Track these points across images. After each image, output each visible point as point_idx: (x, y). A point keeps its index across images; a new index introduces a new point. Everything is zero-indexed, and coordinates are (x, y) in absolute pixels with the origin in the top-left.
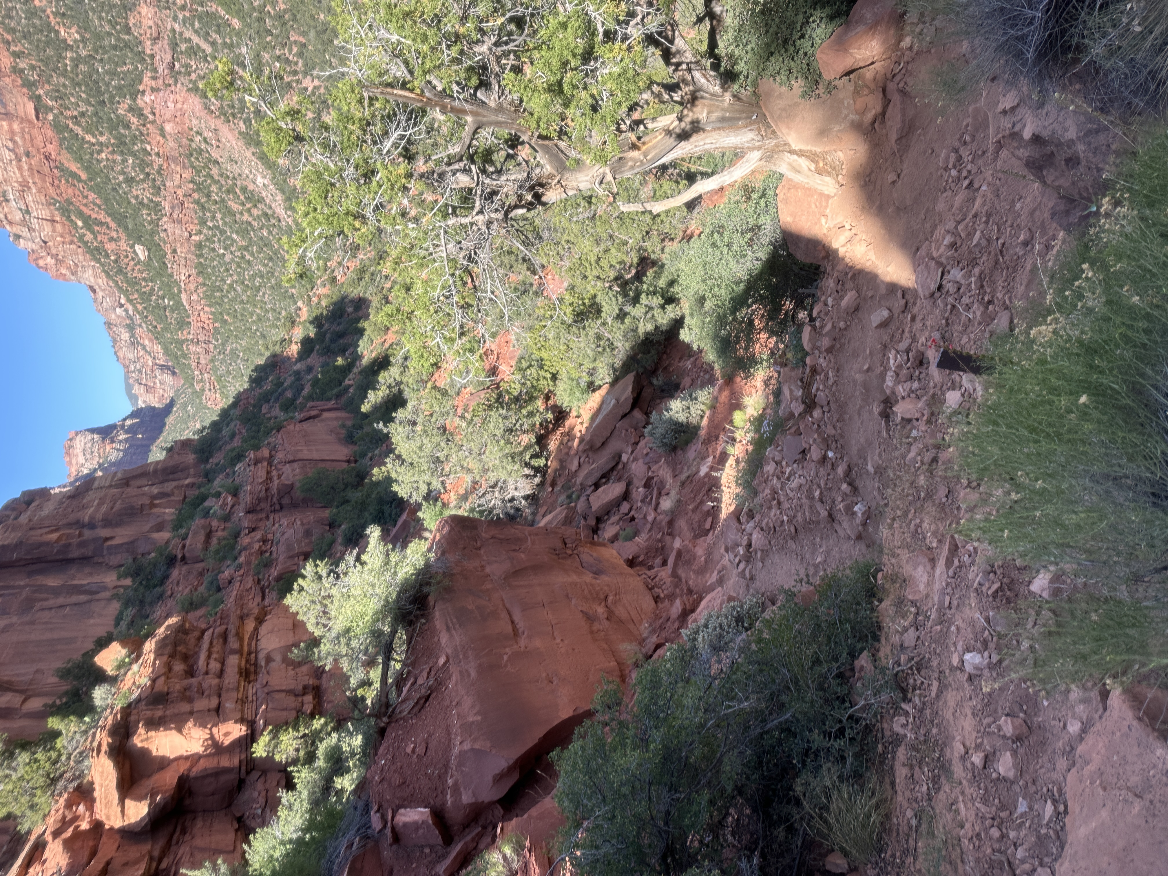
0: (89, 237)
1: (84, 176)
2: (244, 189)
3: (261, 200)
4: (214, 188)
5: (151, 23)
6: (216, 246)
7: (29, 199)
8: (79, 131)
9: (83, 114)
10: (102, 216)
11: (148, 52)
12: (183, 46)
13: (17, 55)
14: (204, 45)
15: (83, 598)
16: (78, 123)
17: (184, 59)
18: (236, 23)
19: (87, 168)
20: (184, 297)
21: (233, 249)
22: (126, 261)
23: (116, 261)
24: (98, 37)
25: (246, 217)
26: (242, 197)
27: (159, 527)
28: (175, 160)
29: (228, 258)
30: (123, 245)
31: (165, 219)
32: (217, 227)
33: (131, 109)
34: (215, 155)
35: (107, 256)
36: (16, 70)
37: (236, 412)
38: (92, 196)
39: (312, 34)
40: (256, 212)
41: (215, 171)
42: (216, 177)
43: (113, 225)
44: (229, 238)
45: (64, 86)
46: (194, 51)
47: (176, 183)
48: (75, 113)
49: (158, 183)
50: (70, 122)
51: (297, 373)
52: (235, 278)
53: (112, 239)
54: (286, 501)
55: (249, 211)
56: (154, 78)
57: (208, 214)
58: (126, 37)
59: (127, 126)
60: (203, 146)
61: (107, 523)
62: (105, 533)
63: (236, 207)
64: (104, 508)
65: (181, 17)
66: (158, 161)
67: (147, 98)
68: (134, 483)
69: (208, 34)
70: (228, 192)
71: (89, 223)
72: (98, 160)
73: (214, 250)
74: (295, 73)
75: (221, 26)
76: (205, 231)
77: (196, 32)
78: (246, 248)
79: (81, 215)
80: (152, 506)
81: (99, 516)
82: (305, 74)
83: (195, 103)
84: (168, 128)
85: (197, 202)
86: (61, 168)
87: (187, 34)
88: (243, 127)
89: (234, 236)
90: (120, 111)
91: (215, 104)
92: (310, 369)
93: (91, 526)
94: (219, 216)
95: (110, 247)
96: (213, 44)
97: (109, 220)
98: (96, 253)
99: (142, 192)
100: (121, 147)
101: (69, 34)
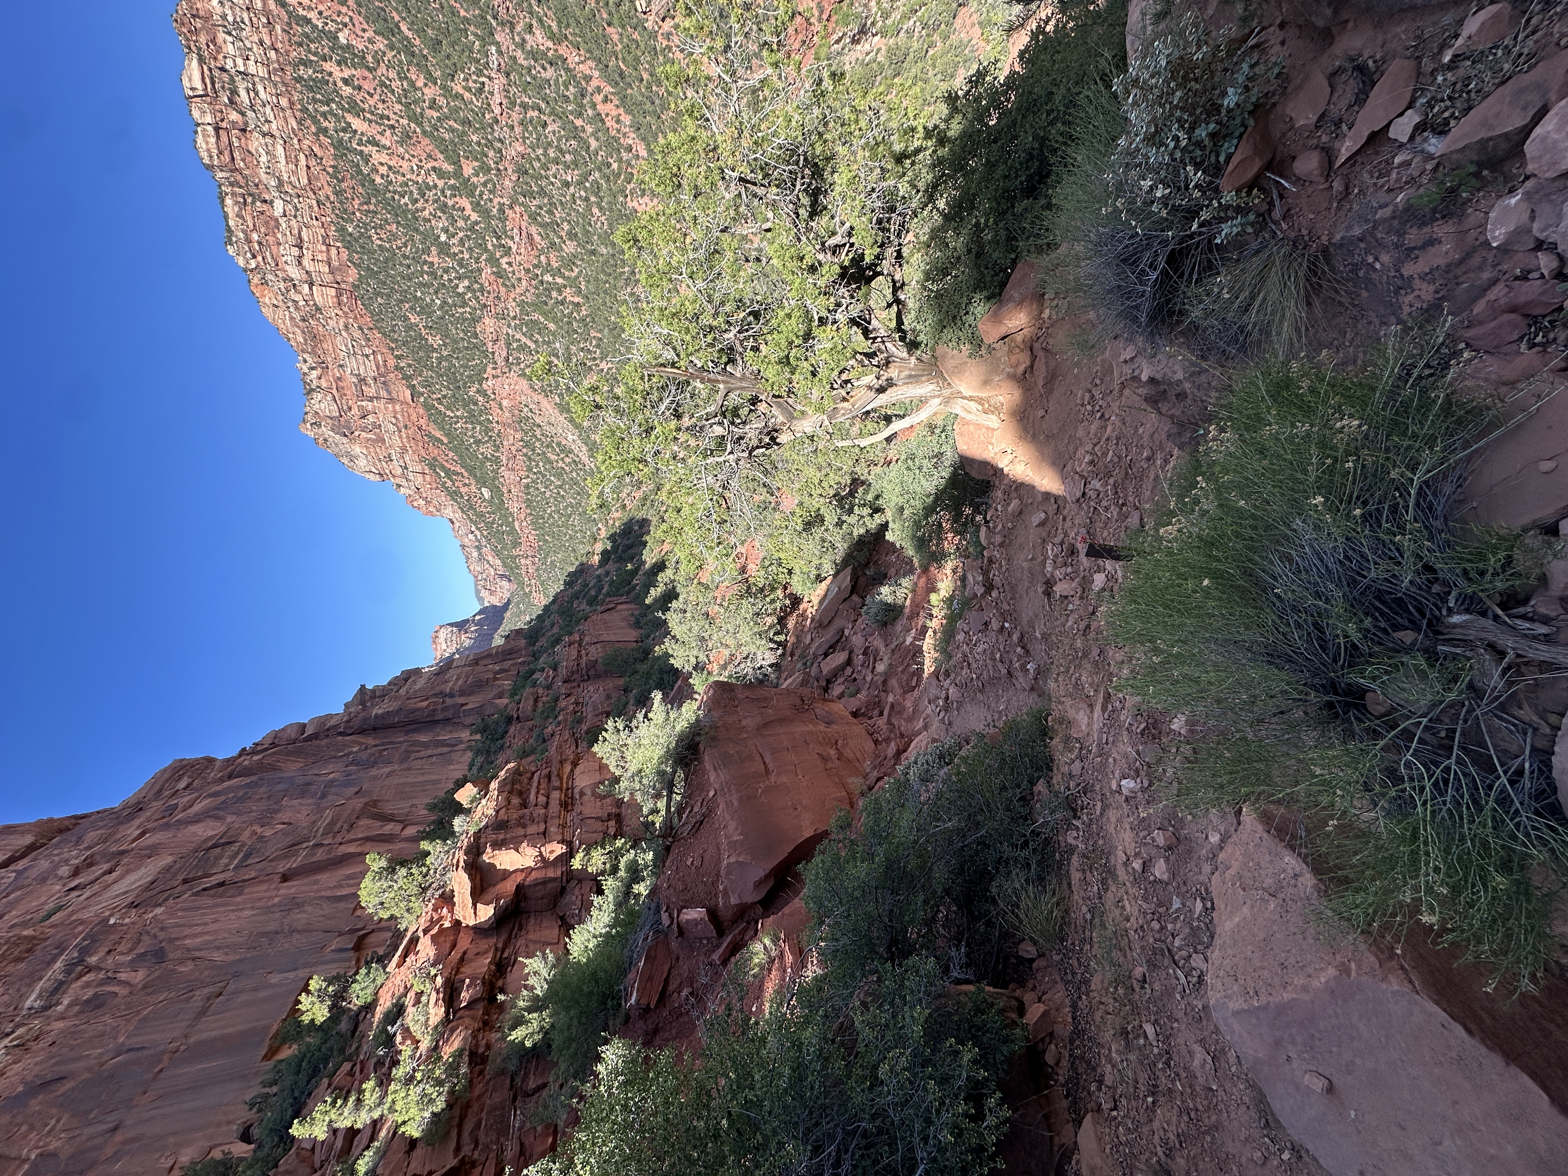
0: (449, 484)
1: (445, 440)
2: (559, 444)
3: (571, 451)
4: (537, 444)
5: (492, 330)
6: (540, 486)
7: (407, 459)
8: (442, 408)
9: (445, 397)
10: (458, 469)
11: (490, 350)
12: (515, 345)
13: (398, 357)
14: (529, 343)
15: (445, 749)
16: (441, 403)
17: (516, 354)
18: (552, 326)
19: (447, 435)
20: (516, 524)
21: (551, 488)
22: (475, 499)
23: (468, 501)
24: (455, 342)
25: (561, 464)
26: (558, 450)
27: (500, 696)
28: (509, 425)
29: (548, 494)
30: (474, 489)
31: (502, 468)
32: (540, 472)
33: (478, 391)
34: (538, 421)
35: (462, 497)
36: (397, 368)
37: (555, 607)
38: (451, 454)
39: (606, 331)
40: (567, 460)
41: (538, 432)
42: (539, 437)
43: (466, 474)
44: (548, 480)
45: (432, 377)
46: (522, 348)
47: (511, 442)
48: (440, 396)
49: (498, 443)
50: (435, 403)
51: (599, 576)
52: (553, 509)
53: (465, 485)
54: (591, 673)
55: (562, 459)
56: (495, 368)
57: (534, 463)
58: (474, 341)
59: (476, 404)
60: (530, 414)
61: (463, 693)
62: (461, 700)
63: (553, 457)
64: (460, 682)
65: (513, 324)
66: (498, 427)
67: (490, 383)
68: (481, 662)
69: (532, 335)
70: (548, 446)
71: (449, 473)
72: (455, 429)
73: (537, 489)
74: (595, 359)
75: (543, 330)
76: (531, 475)
77: (524, 334)
78: (561, 487)
79: (443, 468)
80: (495, 679)
81: (457, 688)
82: (602, 359)
83: (524, 384)
84: (505, 403)
85: (525, 455)
86: (429, 435)
87: (518, 336)
88: (557, 400)
89: (552, 479)
90: (471, 393)
91: (538, 384)
92: (607, 573)
93: (452, 695)
94: (541, 464)
95: (463, 490)
96: (536, 342)
97: (463, 470)
98: (454, 495)
99: (487, 450)
100: (472, 418)
101: (435, 341)
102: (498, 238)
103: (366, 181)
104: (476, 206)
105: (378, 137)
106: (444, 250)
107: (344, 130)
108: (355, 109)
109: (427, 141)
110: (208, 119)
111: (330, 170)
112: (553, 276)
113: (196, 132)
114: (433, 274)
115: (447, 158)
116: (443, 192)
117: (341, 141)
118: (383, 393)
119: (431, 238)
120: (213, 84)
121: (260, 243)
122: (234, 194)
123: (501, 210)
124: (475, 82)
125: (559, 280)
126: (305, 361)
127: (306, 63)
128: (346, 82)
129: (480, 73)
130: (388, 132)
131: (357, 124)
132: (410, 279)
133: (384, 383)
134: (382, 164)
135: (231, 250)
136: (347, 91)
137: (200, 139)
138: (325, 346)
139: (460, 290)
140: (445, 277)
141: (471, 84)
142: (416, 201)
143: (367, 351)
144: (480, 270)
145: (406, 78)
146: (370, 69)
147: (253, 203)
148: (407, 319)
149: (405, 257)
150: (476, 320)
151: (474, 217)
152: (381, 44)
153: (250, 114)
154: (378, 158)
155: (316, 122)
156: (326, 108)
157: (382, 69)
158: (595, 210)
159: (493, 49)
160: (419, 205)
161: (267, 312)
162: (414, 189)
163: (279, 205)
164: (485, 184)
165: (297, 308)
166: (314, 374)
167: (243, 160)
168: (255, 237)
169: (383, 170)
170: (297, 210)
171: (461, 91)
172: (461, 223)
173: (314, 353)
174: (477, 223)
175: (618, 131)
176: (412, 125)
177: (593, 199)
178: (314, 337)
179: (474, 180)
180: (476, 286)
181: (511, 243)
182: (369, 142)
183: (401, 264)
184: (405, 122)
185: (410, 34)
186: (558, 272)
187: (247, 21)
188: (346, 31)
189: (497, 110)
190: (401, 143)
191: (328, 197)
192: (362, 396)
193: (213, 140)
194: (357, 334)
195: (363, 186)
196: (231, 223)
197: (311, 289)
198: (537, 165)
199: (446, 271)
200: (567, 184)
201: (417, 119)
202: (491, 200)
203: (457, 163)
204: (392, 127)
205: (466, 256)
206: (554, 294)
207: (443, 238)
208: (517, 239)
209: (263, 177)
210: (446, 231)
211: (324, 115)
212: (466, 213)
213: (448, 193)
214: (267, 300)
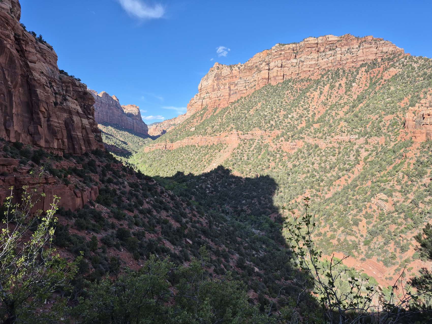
0: (198, 115)
1: (215, 114)
2: (212, 159)
3: (209, 164)
4: (212, 151)
5: (256, 133)
6: (195, 151)
7: (208, 99)
8: (226, 113)
9: (230, 115)
11: (248, 133)
12: (251, 142)
13: (245, 98)
16: (228, 113)
17: (248, 142)
18: (260, 157)
19: (217, 115)
20: (179, 141)
21: (194, 156)
22: (191, 125)
23: (191, 122)
24: (251, 119)
25: (204, 160)
26: (210, 159)
28: (219, 139)
29: (191, 155)
30: (196, 124)
31: (202, 136)
32: (200, 151)
33: (232, 128)
34: (221, 151)
35: (192, 119)
36: (242, 97)
38: (210, 116)
40: (205, 163)
41: (217, 151)
42: (215, 151)
43: (202, 121)
44: (197, 155)
45: (238, 110)
46: (251, 145)
47: (213, 140)
48: (231, 113)
49: (212, 135)
50: (228, 111)
52: (185, 157)
53: (197, 121)
55: (206, 161)
56: (241, 134)
57: (204, 149)
58: (252, 127)
59: (227, 126)
60: (224, 148)
63: (207, 157)
65: (259, 142)
66: (218, 135)
67: (235, 132)
69: (256, 149)
70: (211, 155)
71: (202, 115)
72: (218, 118)
73: (193, 150)
75: (258, 154)
76: (199, 148)
77: (256, 146)
78: (194, 160)
79: (204, 113)
83: (236, 146)
84: (228, 138)
85: (208, 146)
86: (217, 108)
87: (255, 143)
88: (230, 159)
89: (198, 157)
90: (231, 125)
91: (235, 151)
94: (204, 152)
95: (195, 120)
96: (253, 150)
97: (203, 120)
98: (193, 117)
99: (209, 130)
100: (222, 125)
101: (252, 112)
102: (292, 136)
103: (308, 89)
104: (303, 129)
105: (323, 94)
106: (286, 116)
107: (324, 83)
108: (332, 87)
109: (325, 112)
110: (320, 42)
111: (309, 78)
112: (279, 158)
113: (315, 37)
114: (276, 112)
115: (319, 119)
116: (307, 116)
117: (320, 82)
118: (232, 92)
119: (290, 111)
120: (332, 44)
121: (281, 54)
122: (296, 47)
123: (302, 138)
124: (345, 130)
125: (277, 160)
126: (242, 66)
127: (344, 71)
128: (340, 85)
129: (348, 131)
130: (325, 98)
131: (327, 88)
132: (274, 103)
133: (236, 93)
134: (314, 95)
135: (277, 45)
136: (337, 84)
137: (312, 38)
138: (248, 73)
139: (271, 122)
140: (276, 117)
141: (344, 128)
142: (302, 107)
143: (247, 87)
144: (279, 129)
145: (345, 105)
146: (346, 92)
147: (295, 53)
148: (259, 102)
149: (282, 102)
150: (260, 127)
151: (299, 128)
152: (355, 97)
153: (324, 54)
154: (316, 94)
155: (325, 74)
156: (330, 78)
157: (346, 97)
158: (305, 175)
159: (357, 137)
161: (258, 55)
162: (307, 106)
163: (295, 61)
164: (311, 132)
165: (260, 64)
166: (237, 68)
167: (308, 51)
168: (283, 53)
169: (312, 96)
170: (295, 66)
171: (341, 125)
172: (296, 123)
173: (245, 69)
174: (297, 129)
175: (335, 186)
176: (329, 107)
177: (309, 175)
178: (251, 69)
179: (312, 128)
180: (273, 128)
181: (290, 141)
182: (321, 91)
183: (279, 101)
184: (330, 104)
185: (359, 107)
186: (280, 161)
187: (353, 55)
188: (357, 86)
189: (336, 138)
190: (322, 102)
191: (300, 77)
192: (230, 84)
193: (313, 42)
194: (253, 84)
195: (306, 89)
196: (286, 46)
197: (267, 70)
198: (319, 152)
199: (278, 117)
200: (313, 164)
201: (331, 108)
202: (305, 134)
203: (318, 122)
204: (327, 100)
205: (284, 125)
206: (272, 158)
207: (290, 116)
208: (291, 144)
209: (304, 57)
210: (293, 117)
211: (328, 77)
212: (300, 125)
213: (307, 118)
214: (262, 55)
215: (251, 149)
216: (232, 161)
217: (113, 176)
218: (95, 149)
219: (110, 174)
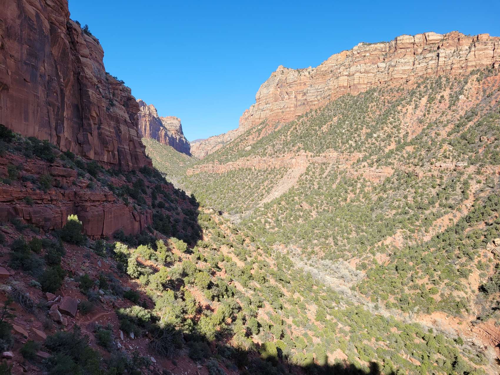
0: (254, 130)
1: (276, 130)
2: (272, 187)
3: (269, 193)
4: (273, 176)
5: (331, 156)
6: (250, 176)
7: (267, 112)
8: (292, 129)
9: (297, 131)
11: (321, 155)
12: (324, 167)
13: (316, 111)
14: (325, 174)
16: (294, 129)
17: (319, 167)
19: (279, 131)
20: (231, 163)
21: (249, 182)
22: (245, 143)
23: (245, 139)
24: (324, 138)
25: (262, 187)
26: (269, 186)
27: (96, 154)
28: (282, 162)
29: (246, 180)
30: (251, 142)
31: (260, 157)
32: (258, 176)
33: (299, 148)
34: (285, 177)
35: (247, 136)
36: (311, 110)
38: (269, 132)
39: (331, 215)
40: (264, 191)
41: (279, 176)
42: (277, 177)
43: (259, 139)
44: (254, 181)
45: (307, 126)
46: (323, 170)
47: (274, 162)
48: (298, 129)
49: (273, 156)
50: (294, 126)
52: (238, 182)
53: (253, 138)
55: (264, 189)
56: (311, 156)
57: (263, 173)
58: (325, 147)
59: (293, 146)
60: (288, 173)
63: (265, 184)
64: (107, 133)
65: (335, 166)
66: (281, 156)
67: (304, 153)
69: (330, 176)
70: (271, 181)
71: (259, 131)
72: (281, 135)
73: (249, 175)
74: (317, 207)
75: (333, 181)
76: (256, 172)
77: (330, 172)
78: (250, 187)
79: (262, 128)
82: (318, 212)
83: (303, 170)
84: (294, 160)
85: (267, 169)
87: (328, 168)
88: (296, 187)
89: (254, 183)
90: (298, 144)
91: (304, 178)
94: (262, 177)
95: (251, 137)
96: (326, 178)
97: (261, 137)
98: (249, 133)
99: (270, 150)
100: (286, 144)
101: (325, 128)
102: (377, 162)
103: (399, 102)
104: (392, 152)
105: (419, 109)
106: (369, 135)
107: (420, 95)
108: (431, 100)
109: (421, 131)
110: (417, 41)
111: (402, 87)
112: (360, 188)
113: (410, 35)
114: (357, 129)
115: (413, 139)
116: (397, 136)
117: (414, 93)
118: (299, 103)
119: (375, 129)
120: (433, 44)
121: (365, 56)
122: (385, 48)
123: (390, 164)
124: (449, 155)
125: (358, 191)
126: (313, 70)
127: (448, 80)
128: (442, 97)
129: (454, 157)
130: (422, 114)
131: (424, 100)
132: (354, 119)
133: (304, 104)
134: (407, 110)
135: (360, 44)
136: (438, 97)
137: (407, 37)
138: (320, 79)
139: (350, 142)
140: (356, 135)
141: (448, 153)
142: (391, 124)
143: (319, 97)
144: (360, 152)
145: (448, 123)
146: (449, 107)
147: (383, 55)
148: (335, 116)
149: (364, 118)
150: (336, 149)
151: (387, 151)
152: (462, 113)
153: (422, 57)
154: (410, 108)
155: (423, 83)
156: (429, 88)
157: (450, 113)
158: (394, 212)
159: (466, 164)
160: (389, 125)
161: (334, 56)
162: (397, 123)
163: (383, 65)
164: (402, 156)
165: (337, 69)
166: (307, 74)
167: (401, 52)
168: (368, 54)
169: (404, 110)
170: (382, 72)
171: (444, 148)
172: (383, 144)
173: (316, 74)
174: (383, 151)
175: (435, 226)
176: (427, 124)
177: (400, 210)
178: (324, 74)
179: (404, 151)
180: (352, 149)
181: (375, 167)
182: (416, 105)
183: (360, 115)
184: (428, 121)
185: (468, 126)
186: (361, 191)
187: (461, 59)
188: (465, 99)
189: (438, 164)
190: (418, 119)
191: (389, 85)
192: (298, 93)
193: (408, 41)
194: (327, 94)
195: (396, 101)
196: (372, 46)
197: (346, 75)
198: (414, 182)
199: (359, 135)
200: (406, 197)
201: (430, 126)
202: (395, 159)
203: (411, 143)
204: (424, 115)
205: (367, 146)
206: (351, 188)
207: (375, 135)
208: (377, 171)
209: (395, 60)
210: (379, 136)
211: (426, 87)
212: (388, 147)
213: (397, 139)
214: (340, 57)
215: (324, 176)
216: (298, 190)
217: (165, 200)
218: (143, 166)
219: (162, 198)
